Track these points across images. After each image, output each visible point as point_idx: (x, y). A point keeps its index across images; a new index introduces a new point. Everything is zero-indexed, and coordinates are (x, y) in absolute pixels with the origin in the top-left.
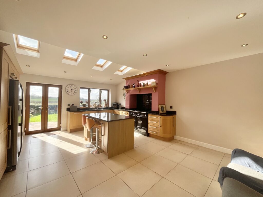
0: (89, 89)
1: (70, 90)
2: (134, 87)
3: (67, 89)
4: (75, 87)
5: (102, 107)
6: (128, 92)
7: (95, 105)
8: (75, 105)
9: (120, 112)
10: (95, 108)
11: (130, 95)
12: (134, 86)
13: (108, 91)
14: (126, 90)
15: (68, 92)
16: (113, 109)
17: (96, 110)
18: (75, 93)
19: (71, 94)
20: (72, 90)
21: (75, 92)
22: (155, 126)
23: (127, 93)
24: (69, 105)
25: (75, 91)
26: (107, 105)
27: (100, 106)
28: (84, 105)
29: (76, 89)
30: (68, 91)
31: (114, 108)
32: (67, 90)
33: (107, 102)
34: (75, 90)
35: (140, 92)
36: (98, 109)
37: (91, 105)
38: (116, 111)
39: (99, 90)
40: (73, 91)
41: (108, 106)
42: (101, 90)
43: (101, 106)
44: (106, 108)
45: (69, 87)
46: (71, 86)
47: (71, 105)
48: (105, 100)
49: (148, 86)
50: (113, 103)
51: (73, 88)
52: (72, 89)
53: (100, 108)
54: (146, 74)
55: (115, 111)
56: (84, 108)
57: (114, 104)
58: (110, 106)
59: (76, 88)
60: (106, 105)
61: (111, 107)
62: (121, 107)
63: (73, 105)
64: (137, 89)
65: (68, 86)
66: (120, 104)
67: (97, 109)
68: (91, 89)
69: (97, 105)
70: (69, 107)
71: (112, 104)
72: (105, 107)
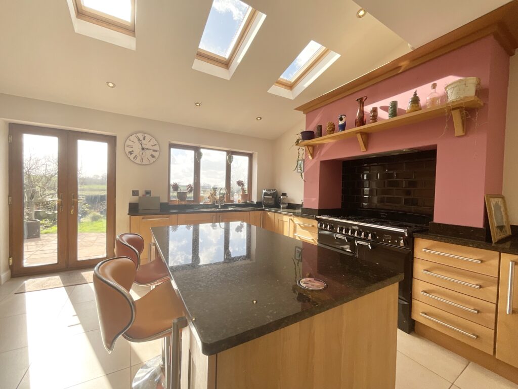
0: (197, 150)
1: (137, 149)
2: (343, 127)
3: (129, 146)
4: (154, 142)
5: (233, 201)
6: (314, 150)
7: (212, 195)
8: (153, 195)
9: (286, 219)
10: (213, 206)
11: (322, 162)
12: (341, 123)
13: (250, 156)
14: (308, 146)
15: (133, 156)
16: (264, 210)
17: (213, 209)
18: (154, 159)
19: (142, 160)
20: (143, 149)
21: (153, 156)
22: (468, 303)
23: (310, 157)
24: (135, 193)
25: (155, 154)
26: (247, 196)
27: (227, 199)
28: (182, 196)
29: (156, 148)
30: (131, 153)
31: (267, 206)
32: (130, 149)
33: (246, 186)
34: (154, 151)
35: (366, 145)
36: (221, 206)
37: (203, 197)
38: (273, 214)
39: (225, 153)
40: (148, 153)
41: (250, 200)
42: (231, 154)
43: (231, 199)
44: (245, 205)
45: (136, 140)
46: (141, 138)
47: (141, 193)
48: (240, 183)
49: (421, 109)
50: (264, 191)
51: (147, 144)
52: (144, 146)
53: (226, 206)
54: (404, 64)
55: (269, 213)
56: (183, 203)
57: (266, 194)
58: (255, 200)
59: (156, 143)
60: (244, 196)
61: (259, 204)
62: (287, 202)
63: (148, 193)
64: (357, 132)
65: (133, 138)
66: (284, 194)
67: (217, 207)
68: (202, 151)
69: (218, 197)
70: (134, 199)
71: (259, 193)
72: (241, 202)
